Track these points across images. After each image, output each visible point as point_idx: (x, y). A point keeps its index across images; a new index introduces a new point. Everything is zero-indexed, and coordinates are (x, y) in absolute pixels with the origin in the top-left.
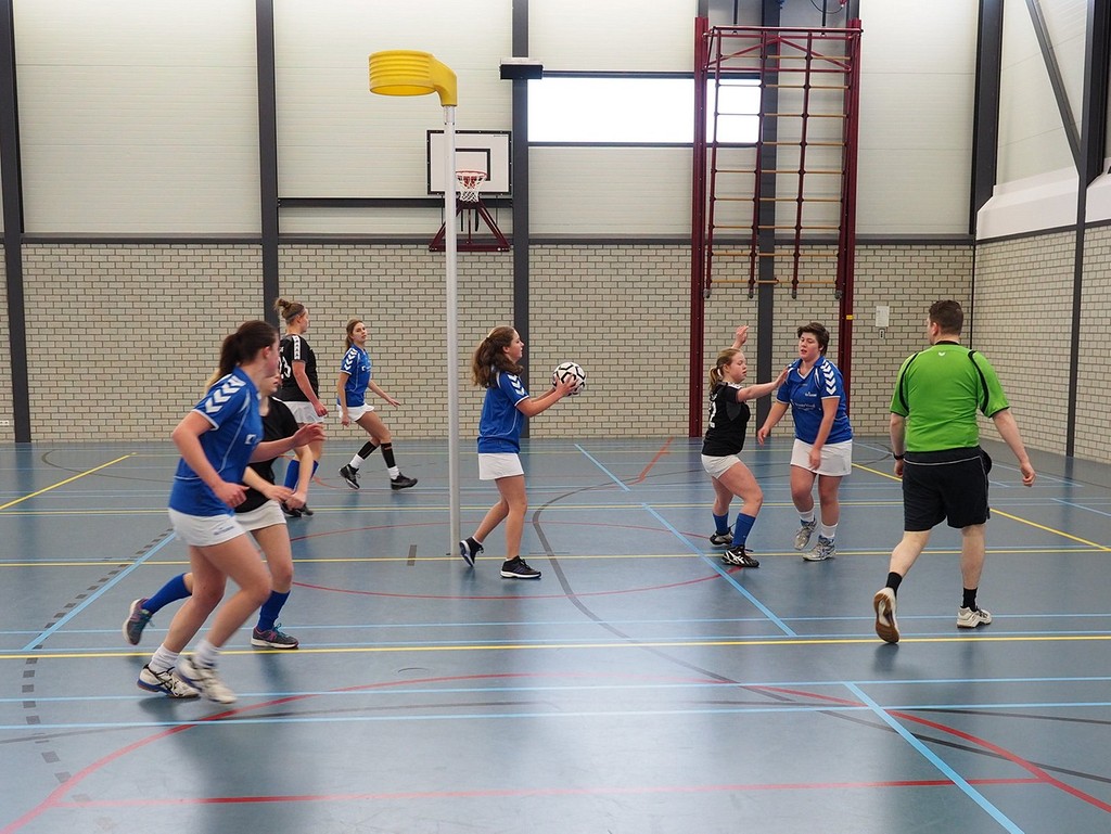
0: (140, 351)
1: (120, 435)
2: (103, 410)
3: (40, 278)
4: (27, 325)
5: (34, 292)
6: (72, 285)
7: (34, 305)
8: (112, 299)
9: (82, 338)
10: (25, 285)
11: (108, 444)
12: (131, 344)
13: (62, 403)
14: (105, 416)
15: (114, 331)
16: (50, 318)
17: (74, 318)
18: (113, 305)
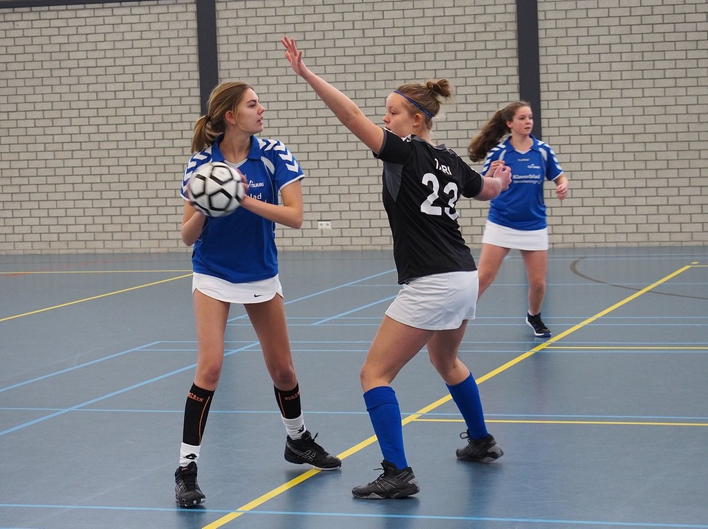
0: (695, 118)
1: (665, 237)
2: (642, 201)
3: (561, 24)
4: (543, 87)
5: (552, 42)
6: (604, 31)
7: (552, 60)
8: (658, 47)
9: (616, 103)
10: (541, 34)
11: (648, 249)
12: (682, 109)
13: (587, 193)
14: (646, 210)
15: (660, 92)
16: (574, 77)
17: (605, 76)
18: (659, 56)
